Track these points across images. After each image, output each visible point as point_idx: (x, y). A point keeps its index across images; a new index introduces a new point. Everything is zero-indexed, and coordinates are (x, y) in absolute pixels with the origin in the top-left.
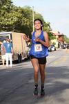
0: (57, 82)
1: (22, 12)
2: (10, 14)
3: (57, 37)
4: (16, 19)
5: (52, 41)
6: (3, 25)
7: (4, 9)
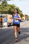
0: (25, 34)
1: (11, 6)
2: (6, 7)
3: (25, 16)
4: (8, 9)
5: (23, 18)
6: (3, 12)
7: (4, 5)
